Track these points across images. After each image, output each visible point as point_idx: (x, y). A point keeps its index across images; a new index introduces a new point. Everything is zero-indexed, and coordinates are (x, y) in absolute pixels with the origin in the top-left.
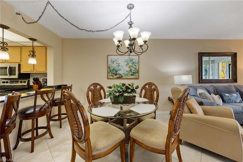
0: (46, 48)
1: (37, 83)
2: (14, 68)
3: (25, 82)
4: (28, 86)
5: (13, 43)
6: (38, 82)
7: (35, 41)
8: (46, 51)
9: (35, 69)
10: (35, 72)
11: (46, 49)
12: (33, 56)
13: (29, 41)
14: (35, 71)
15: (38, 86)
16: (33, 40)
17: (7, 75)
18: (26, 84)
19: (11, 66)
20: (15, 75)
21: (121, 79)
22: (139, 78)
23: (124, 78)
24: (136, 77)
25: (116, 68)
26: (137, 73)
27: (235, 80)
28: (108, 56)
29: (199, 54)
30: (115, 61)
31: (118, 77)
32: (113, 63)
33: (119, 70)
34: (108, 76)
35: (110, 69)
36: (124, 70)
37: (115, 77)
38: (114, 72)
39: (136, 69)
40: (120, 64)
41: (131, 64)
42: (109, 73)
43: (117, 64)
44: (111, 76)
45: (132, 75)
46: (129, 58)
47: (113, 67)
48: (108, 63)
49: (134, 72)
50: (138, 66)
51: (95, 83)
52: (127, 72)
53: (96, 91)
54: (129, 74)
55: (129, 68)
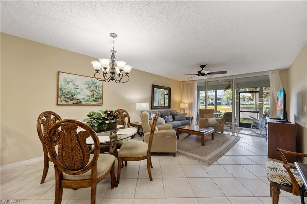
21: (79, 105)
22: (102, 105)
23: (84, 104)
24: (99, 103)
25: (72, 91)
26: (100, 98)
27: (169, 107)
28: (60, 73)
29: (153, 85)
30: (71, 81)
31: (75, 103)
32: (68, 82)
33: (77, 94)
34: (59, 101)
35: (62, 91)
36: (83, 94)
37: (71, 103)
38: (68, 97)
39: (100, 94)
40: (78, 86)
41: (92, 88)
42: (61, 98)
43: (74, 86)
44: (63, 101)
45: (94, 100)
46: (91, 80)
47: (67, 89)
48: (60, 83)
49: (97, 97)
50: (102, 91)
51: (48, 112)
52: (88, 98)
53: (49, 123)
54: (91, 99)
55: (91, 92)
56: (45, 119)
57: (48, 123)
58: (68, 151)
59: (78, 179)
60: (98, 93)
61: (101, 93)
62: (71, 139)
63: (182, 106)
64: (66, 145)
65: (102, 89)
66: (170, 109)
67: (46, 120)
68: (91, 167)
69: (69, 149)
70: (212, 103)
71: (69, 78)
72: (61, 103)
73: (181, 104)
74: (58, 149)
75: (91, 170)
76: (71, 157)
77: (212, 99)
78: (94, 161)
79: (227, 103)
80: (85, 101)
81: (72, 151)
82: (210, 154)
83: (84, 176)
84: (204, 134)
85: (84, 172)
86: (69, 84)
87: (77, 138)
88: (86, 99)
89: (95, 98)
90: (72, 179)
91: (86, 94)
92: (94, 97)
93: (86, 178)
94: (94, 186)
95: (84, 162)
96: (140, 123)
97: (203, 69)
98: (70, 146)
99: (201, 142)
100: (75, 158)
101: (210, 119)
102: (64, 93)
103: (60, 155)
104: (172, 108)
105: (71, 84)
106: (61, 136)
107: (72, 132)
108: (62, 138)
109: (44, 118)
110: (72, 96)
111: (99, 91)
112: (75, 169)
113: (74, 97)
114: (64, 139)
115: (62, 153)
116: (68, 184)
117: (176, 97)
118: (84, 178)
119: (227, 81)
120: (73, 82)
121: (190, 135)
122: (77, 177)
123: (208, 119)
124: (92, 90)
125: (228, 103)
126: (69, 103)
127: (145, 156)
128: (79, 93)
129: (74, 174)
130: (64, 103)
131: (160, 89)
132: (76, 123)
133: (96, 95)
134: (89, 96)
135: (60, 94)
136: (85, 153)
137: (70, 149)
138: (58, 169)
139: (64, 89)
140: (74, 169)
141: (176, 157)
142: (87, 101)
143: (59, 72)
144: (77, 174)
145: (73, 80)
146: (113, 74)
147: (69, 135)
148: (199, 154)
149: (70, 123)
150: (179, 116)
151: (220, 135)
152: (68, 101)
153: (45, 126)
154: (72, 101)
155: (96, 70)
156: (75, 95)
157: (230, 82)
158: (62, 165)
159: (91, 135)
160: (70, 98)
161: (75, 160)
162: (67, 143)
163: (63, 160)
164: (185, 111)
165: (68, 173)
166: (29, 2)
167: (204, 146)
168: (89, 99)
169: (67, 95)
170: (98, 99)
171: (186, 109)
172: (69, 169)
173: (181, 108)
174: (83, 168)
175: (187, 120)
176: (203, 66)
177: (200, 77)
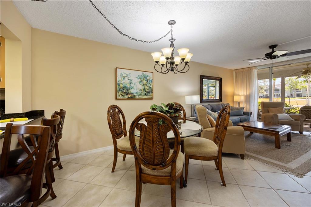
21: (133, 99)
22: (153, 99)
23: (137, 98)
24: (150, 97)
25: (127, 86)
26: (151, 92)
27: (220, 99)
28: (118, 69)
29: (201, 76)
30: (126, 76)
31: (130, 97)
32: (124, 78)
33: (132, 88)
34: (117, 96)
35: (119, 86)
36: (137, 88)
37: (126, 97)
38: (124, 91)
39: (150, 88)
40: (132, 80)
41: (144, 82)
42: (118, 92)
43: (129, 81)
44: (121, 96)
45: (146, 95)
46: (143, 74)
47: (123, 84)
48: (118, 79)
49: (148, 91)
50: (152, 85)
51: (113, 105)
52: (141, 91)
54: (143, 93)
55: (143, 86)
56: (112, 112)
58: (149, 145)
59: (157, 175)
60: (149, 87)
61: (151, 86)
62: (153, 132)
63: (236, 98)
64: (148, 139)
65: (152, 82)
66: (221, 103)
68: (171, 164)
69: (150, 143)
70: (267, 95)
71: (125, 73)
72: (119, 98)
73: (234, 96)
74: (139, 142)
75: (170, 167)
76: (152, 152)
77: (266, 90)
78: (174, 158)
79: (289, 95)
80: (138, 95)
81: (153, 144)
82: (295, 161)
83: (163, 172)
84: (280, 133)
85: (164, 168)
86: (125, 79)
87: (159, 132)
88: (139, 93)
89: (147, 92)
90: (151, 174)
91: (139, 88)
92: (145, 91)
93: (164, 175)
94: (174, 185)
95: (164, 157)
96: (190, 117)
97: (273, 50)
98: (151, 139)
99: (275, 144)
100: (156, 152)
101: (279, 114)
102: (121, 88)
103: (141, 148)
104: (224, 102)
105: (126, 79)
106: (142, 129)
107: (154, 125)
108: (144, 131)
110: (128, 90)
111: (150, 85)
112: (155, 164)
113: (129, 91)
114: (146, 132)
115: (143, 146)
116: (148, 178)
117: (228, 89)
118: (163, 175)
119: (304, 64)
120: (128, 77)
121: (252, 133)
122: (155, 173)
123: (278, 114)
124: (144, 84)
125: (292, 95)
126: (125, 97)
127: (217, 156)
128: (133, 87)
129: (154, 169)
130: (121, 97)
131: (210, 80)
132: (159, 116)
133: (147, 89)
134: (142, 91)
135: (118, 89)
136: (166, 149)
137: (152, 142)
138: (138, 162)
139: (121, 84)
140: (153, 164)
141: (244, 160)
142: (140, 95)
143: (116, 68)
144: (156, 169)
145: (128, 75)
146: (172, 64)
147: (151, 128)
148: (278, 159)
149: (153, 116)
150: (234, 111)
151: (298, 135)
152: (124, 96)
154: (128, 95)
155: (156, 62)
156: (130, 89)
157: (308, 65)
158: (142, 158)
159: (173, 129)
160: (126, 93)
161: (156, 155)
162: (149, 136)
163: (144, 153)
164: (240, 105)
165: (148, 167)
166: (103, 2)
167: (279, 148)
168: (142, 93)
169: (123, 89)
170: (149, 93)
171: (241, 102)
172: (148, 164)
173: (235, 101)
174: (162, 164)
175: (245, 116)
176: (273, 47)
177: (269, 61)
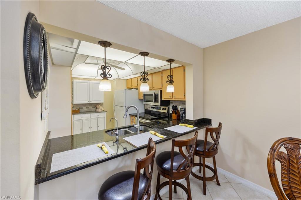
0: (184, 67)
1: (176, 113)
2: (157, 95)
3: (165, 109)
4: (168, 114)
5: (156, 69)
6: (177, 111)
7: (172, 62)
8: (184, 71)
9: (174, 96)
10: (173, 100)
11: (184, 69)
12: (171, 82)
13: (167, 63)
14: (174, 98)
15: (176, 116)
16: (170, 61)
17: (153, 102)
18: (166, 111)
19: (155, 93)
20: (158, 102)
53: (295, 162)
56: (286, 152)
57: (293, 162)
67: (288, 154)
109: (283, 150)
153: (286, 166)
